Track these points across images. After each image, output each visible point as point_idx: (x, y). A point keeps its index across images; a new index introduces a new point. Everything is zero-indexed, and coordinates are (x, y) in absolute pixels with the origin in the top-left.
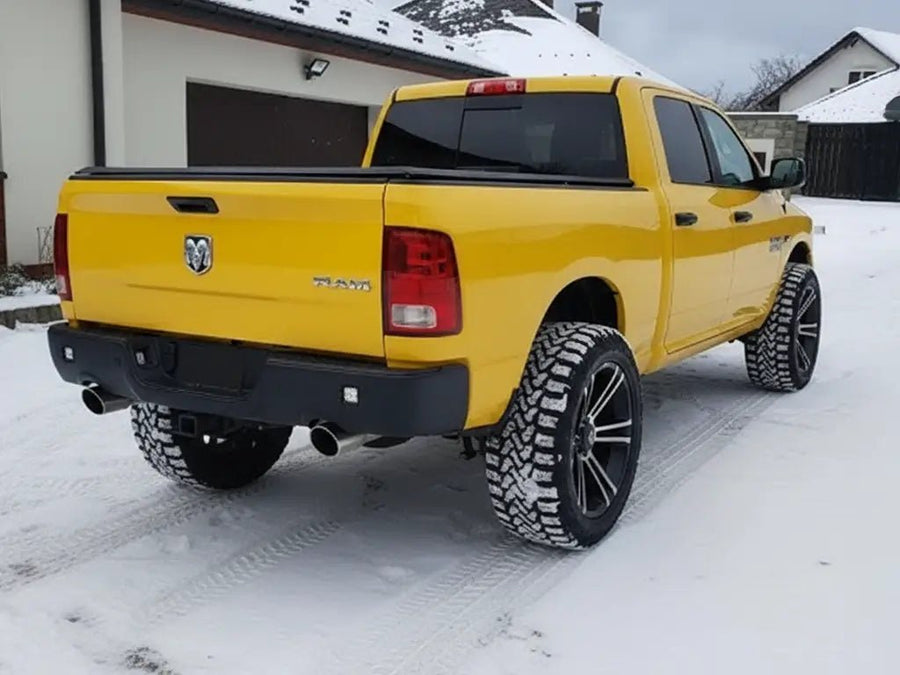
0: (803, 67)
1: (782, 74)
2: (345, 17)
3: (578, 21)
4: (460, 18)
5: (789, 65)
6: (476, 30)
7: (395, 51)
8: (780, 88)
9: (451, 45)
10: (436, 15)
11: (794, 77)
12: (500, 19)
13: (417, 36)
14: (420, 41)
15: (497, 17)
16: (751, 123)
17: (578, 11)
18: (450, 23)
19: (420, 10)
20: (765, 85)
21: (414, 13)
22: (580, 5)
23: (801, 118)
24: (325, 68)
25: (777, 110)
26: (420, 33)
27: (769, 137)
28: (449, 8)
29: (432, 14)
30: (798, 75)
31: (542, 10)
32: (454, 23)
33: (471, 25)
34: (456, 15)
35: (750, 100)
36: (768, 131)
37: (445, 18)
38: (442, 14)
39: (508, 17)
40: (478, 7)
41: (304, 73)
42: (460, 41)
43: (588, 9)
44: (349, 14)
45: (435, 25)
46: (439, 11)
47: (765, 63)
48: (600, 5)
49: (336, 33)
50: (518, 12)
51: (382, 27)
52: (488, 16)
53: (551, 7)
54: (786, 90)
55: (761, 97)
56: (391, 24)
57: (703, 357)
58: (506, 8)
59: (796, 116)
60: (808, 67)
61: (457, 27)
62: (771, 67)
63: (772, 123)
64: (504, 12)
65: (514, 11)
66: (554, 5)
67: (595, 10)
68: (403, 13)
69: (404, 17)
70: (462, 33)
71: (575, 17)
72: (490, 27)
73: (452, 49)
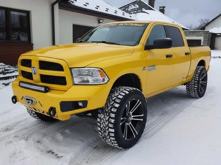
0: (211, 20)
1: (206, 22)
2: (107, 10)
3: (160, 11)
4: (133, 10)
5: (207, 20)
6: (137, 13)
7: (118, 17)
8: (205, 25)
9: (131, 16)
10: (128, 10)
11: (209, 23)
12: (142, 10)
13: (123, 14)
14: (124, 15)
15: (141, 10)
16: (198, 33)
17: (160, 9)
18: (131, 11)
19: (124, 8)
20: (202, 24)
21: (123, 9)
22: (160, 7)
23: (210, 32)
24: (103, 21)
25: (205, 30)
26: (124, 13)
27: (202, 36)
28: (130, 8)
29: (127, 9)
30: (210, 22)
31: (152, 8)
32: (132, 11)
33: (136, 12)
34: (132, 9)
35: (198, 28)
36: (202, 35)
37: (130, 10)
38: (129, 9)
39: (144, 10)
40: (137, 8)
41: (98, 22)
42: (133, 15)
43: (162, 8)
44: (108, 9)
45: (127, 12)
46: (128, 8)
47: (202, 20)
48: (164, 7)
49: (105, 13)
50: (146, 9)
51: (115, 12)
52: (140, 10)
53: (154, 8)
54: (207, 26)
55: (201, 27)
56: (117, 11)
57: (176, 88)
58: (143, 8)
59: (209, 31)
60: (212, 20)
61: (132, 12)
62: (203, 21)
63: (203, 33)
64: (143, 9)
65: (145, 9)
66: (154, 7)
67: (163, 8)
68: (120, 9)
69: (121, 10)
70: (133, 13)
71: (159, 10)
72: (140, 12)
73: (131, 17)
